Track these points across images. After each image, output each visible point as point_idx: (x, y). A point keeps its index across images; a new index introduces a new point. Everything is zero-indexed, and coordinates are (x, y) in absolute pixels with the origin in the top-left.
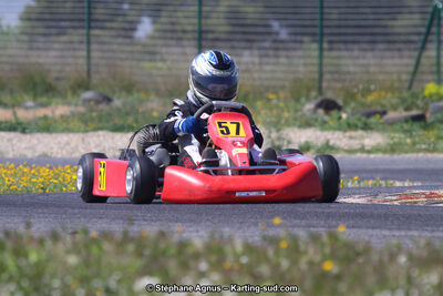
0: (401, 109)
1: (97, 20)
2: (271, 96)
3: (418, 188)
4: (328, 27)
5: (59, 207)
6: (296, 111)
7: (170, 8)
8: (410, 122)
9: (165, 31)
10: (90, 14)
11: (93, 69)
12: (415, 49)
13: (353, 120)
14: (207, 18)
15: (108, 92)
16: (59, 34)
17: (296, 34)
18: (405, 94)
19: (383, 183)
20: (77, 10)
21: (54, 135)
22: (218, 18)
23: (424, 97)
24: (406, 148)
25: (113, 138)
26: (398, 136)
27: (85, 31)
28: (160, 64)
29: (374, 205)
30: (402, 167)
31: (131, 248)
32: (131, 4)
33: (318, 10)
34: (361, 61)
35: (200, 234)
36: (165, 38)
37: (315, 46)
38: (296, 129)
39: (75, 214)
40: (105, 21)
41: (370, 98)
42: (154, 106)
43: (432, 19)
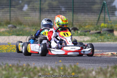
0: (94, 30)
1: (13, 6)
3: (99, 52)
4: (75, 8)
5: (1, 57)
7: (33, 2)
8: (97, 34)
9: (31, 9)
10: (10, 4)
11: (11, 19)
12: (98, 14)
13: (82, 33)
14: (43, 5)
15: (15, 25)
16: (2, 9)
18: (96, 26)
20: (7, 3)
21: (1, 37)
22: (46, 5)
23: (101, 27)
25: (17, 37)
26: (93, 38)
27: (9, 8)
28: (29, 18)
31: (20, 69)
32: (22, 1)
33: (72, 3)
34: (84, 17)
35: (39, 64)
37: (72, 13)
39: (5, 59)
40: (15, 6)
41: (86, 27)
42: (28, 29)
43: (103, 6)
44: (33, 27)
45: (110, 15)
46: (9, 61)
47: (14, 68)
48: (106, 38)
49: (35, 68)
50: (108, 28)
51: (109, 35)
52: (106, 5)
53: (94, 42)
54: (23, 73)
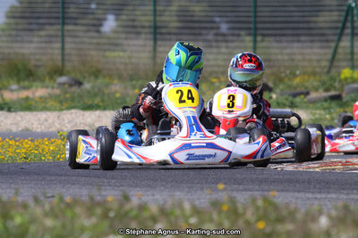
0: (321, 90)
1: (70, 18)
2: (214, 80)
3: (336, 157)
4: (260, 22)
5: (39, 174)
7: (131, 8)
8: (329, 101)
9: (126, 27)
11: (66, 57)
12: (333, 41)
13: (282, 100)
14: (160, 16)
15: (79, 77)
16: (39, 30)
17: (234, 29)
18: (325, 78)
20: (53, 10)
21: (35, 113)
22: (170, 16)
23: (340, 81)
24: (326, 122)
25: (83, 115)
26: (319, 112)
27: (60, 27)
28: (121, 54)
29: (299, 171)
31: (99, 211)
32: (98, 4)
33: (252, 9)
34: (288, 51)
35: (156, 197)
36: (127, 33)
39: (52, 181)
40: (76, 18)
41: (297, 81)
42: (117, 88)
43: (347, 15)
44: (134, 83)
46: (63, 187)
47: (78, 210)
49: (142, 207)
52: (355, 12)
54: (106, 224)
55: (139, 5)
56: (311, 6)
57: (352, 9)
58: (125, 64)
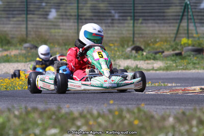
0: (171, 50)
1: (31, 11)
2: (111, 45)
3: (179, 86)
4: (137, 13)
5: (13, 97)
6: (123, 51)
7: (64, 5)
8: (175, 56)
9: (62, 15)
10: (27, 8)
11: (29, 33)
12: (177, 23)
13: (149, 56)
14: (81, 9)
15: (35, 44)
16: (14, 17)
17: (122, 16)
18: (173, 43)
19: (163, 84)
20: (22, 6)
21: (11, 64)
22: (86, 9)
23: (181, 45)
24: (173, 68)
26: (169, 63)
27: (25, 16)
28: (59, 30)
29: (158, 94)
30: (171, 77)
32: (46, 3)
33: (132, 5)
34: (151, 29)
35: (78, 108)
36: (62, 19)
37: (132, 22)
38: (122, 60)
39: (21, 100)
40: (34, 11)
41: (157, 45)
42: (57, 49)
43: (185, 8)
44: (67, 47)
45: (197, 25)
46: (27, 103)
48: (191, 64)
50: (193, 46)
51: (195, 58)
52: (189, 6)
53: (171, 70)
54: (50, 122)
55: (69, 3)
56: (165, 3)
57: (188, 5)
58: (61, 36)
